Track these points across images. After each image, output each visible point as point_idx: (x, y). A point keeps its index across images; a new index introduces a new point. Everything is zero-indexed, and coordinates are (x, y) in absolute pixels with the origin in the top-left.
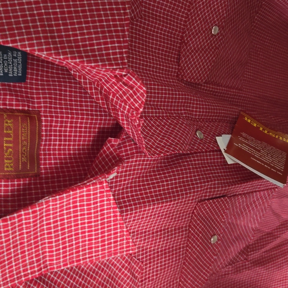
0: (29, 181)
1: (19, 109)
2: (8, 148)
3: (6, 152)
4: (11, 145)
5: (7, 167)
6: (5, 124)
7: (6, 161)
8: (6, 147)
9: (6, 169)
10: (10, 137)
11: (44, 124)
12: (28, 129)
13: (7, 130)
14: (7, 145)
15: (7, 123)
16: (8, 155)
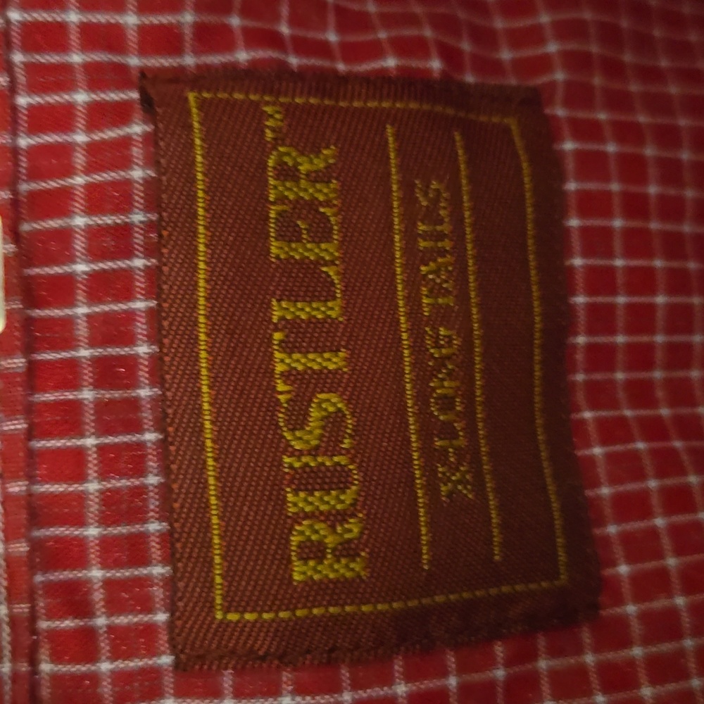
0: (508, 663)
1: (382, 75)
2: (306, 384)
3: (298, 420)
4: (334, 361)
5: (314, 551)
7: (295, 501)
9: (299, 572)
10: (323, 291)
11: (573, 185)
12: (458, 221)
13: (289, 234)
14: (299, 362)
15: (287, 173)
16: (314, 452)
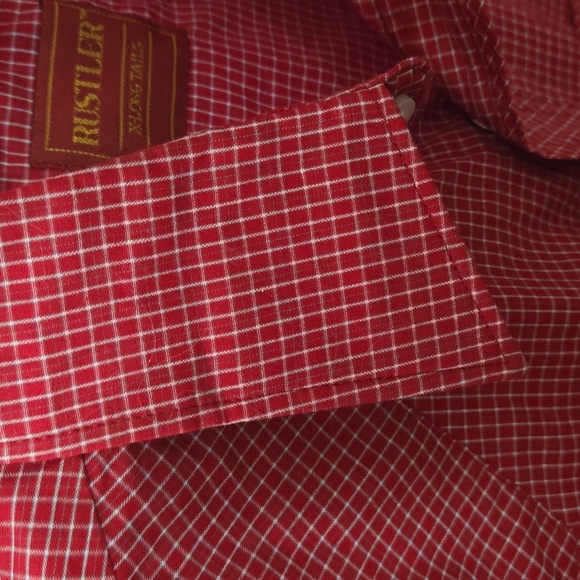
2: (86, 90)
3: (81, 99)
4: (96, 86)
5: (81, 135)
6: (81, 33)
7: (76, 120)
8: (80, 87)
9: (75, 139)
10: (94, 65)
11: (195, 61)
13: (85, 47)
14: (84, 84)
15: (86, 29)
16: (85, 109)
